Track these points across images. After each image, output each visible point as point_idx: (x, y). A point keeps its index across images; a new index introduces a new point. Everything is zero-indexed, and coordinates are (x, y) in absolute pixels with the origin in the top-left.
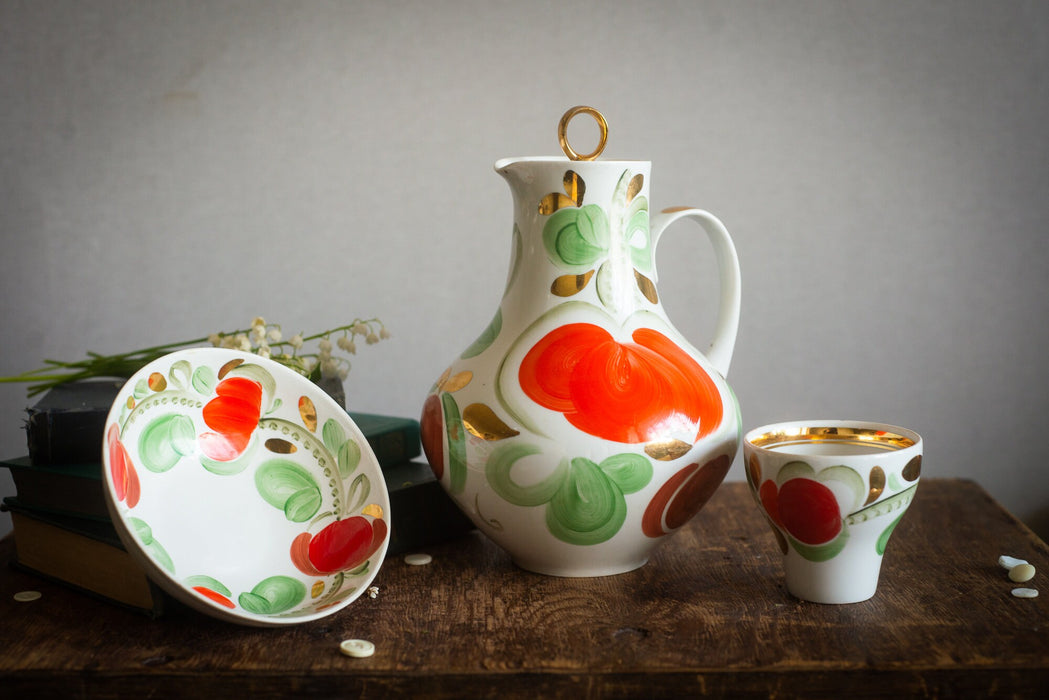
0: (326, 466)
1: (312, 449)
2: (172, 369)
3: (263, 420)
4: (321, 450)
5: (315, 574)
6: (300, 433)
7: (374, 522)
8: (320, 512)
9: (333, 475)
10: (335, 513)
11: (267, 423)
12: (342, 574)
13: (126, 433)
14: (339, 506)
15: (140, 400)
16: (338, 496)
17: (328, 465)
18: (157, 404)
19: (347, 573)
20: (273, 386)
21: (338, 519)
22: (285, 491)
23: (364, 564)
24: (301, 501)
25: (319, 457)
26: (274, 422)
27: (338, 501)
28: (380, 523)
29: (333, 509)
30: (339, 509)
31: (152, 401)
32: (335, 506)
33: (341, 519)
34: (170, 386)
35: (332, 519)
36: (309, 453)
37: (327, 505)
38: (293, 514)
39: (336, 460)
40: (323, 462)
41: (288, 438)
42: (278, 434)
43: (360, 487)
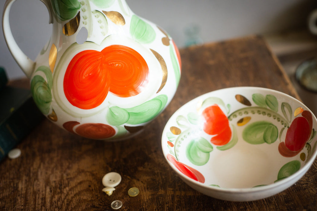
0: (267, 113)
1: (256, 112)
2: (177, 122)
3: (229, 117)
4: (259, 109)
5: (297, 153)
6: (246, 110)
7: (302, 115)
8: (279, 131)
9: (272, 114)
10: (285, 126)
11: (232, 117)
12: (308, 144)
13: (178, 158)
14: (285, 122)
15: (175, 141)
16: (281, 120)
17: (267, 112)
18: (183, 140)
19: (308, 141)
20: (222, 102)
21: (288, 127)
22: (260, 135)
23: (312, 131)
24: (269, 134)
25: (261, 112)
26: (234, 114)
27: (282, 121)
28: (305, 113)
29: (283, 126)
30: (285, 124)
31: (180, 139)
32: (283, 124)
33: (290, 126)
34: (182, 130)
35: (286, 130)
36: (257, 114)
37: (279, 126)
38: (270, 141)
39: (268, 108)
40: (264, 113)
41: (244, 116)
42: (239, 118)
43: (285, 109)
